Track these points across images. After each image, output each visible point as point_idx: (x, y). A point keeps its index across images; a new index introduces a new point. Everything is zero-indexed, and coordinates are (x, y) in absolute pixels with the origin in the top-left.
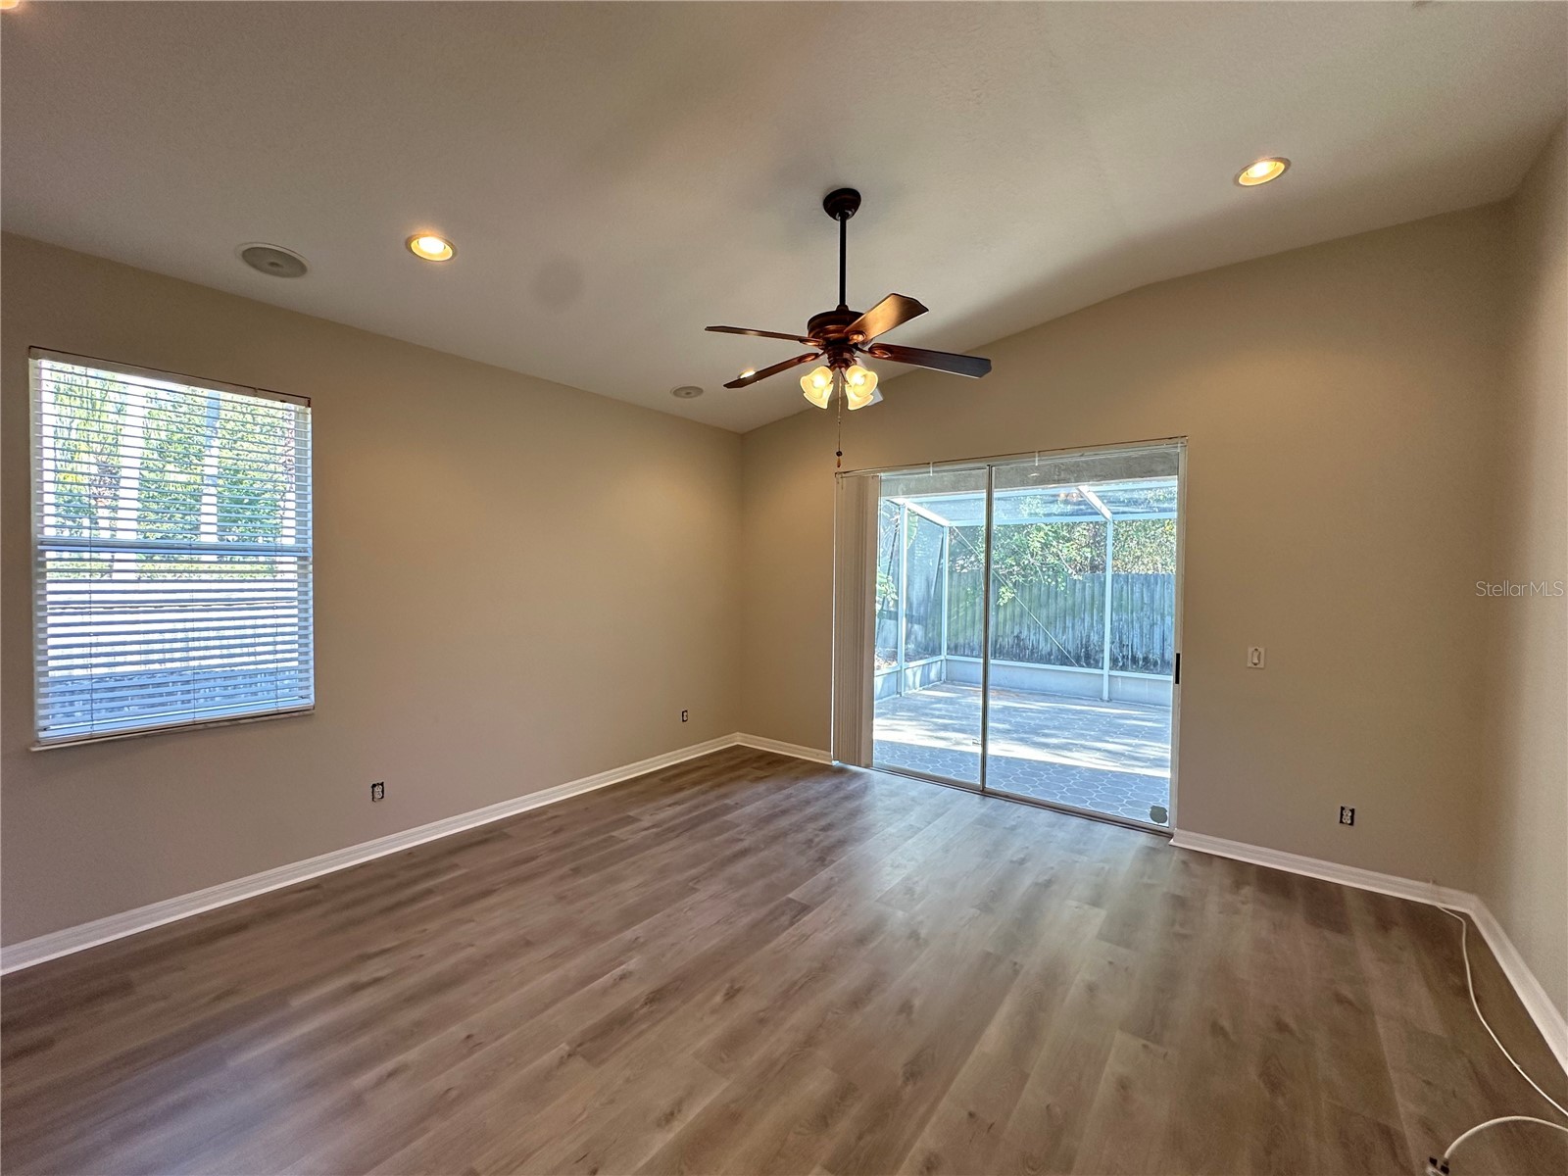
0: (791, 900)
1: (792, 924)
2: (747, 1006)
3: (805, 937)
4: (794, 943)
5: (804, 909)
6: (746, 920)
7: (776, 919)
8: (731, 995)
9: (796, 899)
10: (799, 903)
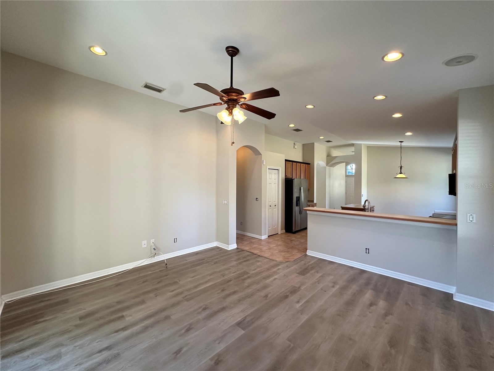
0: (243, 329)
1: (246, 317)
2: (263, 293)
3: (242, 311)
4: (246, 309)
5: (239, 324)
6: (263, 320)
7: (252, 320)
8: (266, 296)
9: (241, 330)
10: (240, 327)
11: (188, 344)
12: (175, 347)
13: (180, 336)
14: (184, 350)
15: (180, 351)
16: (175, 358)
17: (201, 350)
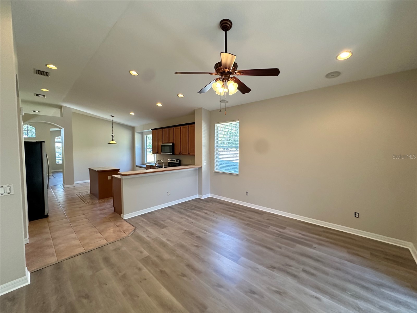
11: (268, 288)
12: (276, 298)
13: (262, 297)
14: (274, 289)
15: (277, 291)
16: (285, 293)
17: (269, 277)
